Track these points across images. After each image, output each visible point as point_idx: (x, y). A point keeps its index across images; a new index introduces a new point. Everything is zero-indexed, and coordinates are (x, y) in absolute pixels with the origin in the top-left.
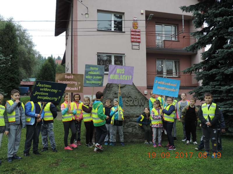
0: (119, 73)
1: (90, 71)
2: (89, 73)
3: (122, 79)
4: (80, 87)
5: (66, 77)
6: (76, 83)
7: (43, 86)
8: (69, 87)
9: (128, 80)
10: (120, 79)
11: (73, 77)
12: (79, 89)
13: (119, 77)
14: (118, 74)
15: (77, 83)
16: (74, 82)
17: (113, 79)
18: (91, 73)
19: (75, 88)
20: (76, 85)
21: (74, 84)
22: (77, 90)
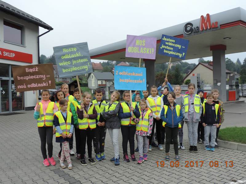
0: (139, 45)
1: (64, 55)
2: (63, 58)
3: (142, 52)
4: (50, 82)
5: (27, 70)
6: (44, 77)
7: (167, 40)
8: (35, 84)
9: (150, 53)
10: (140, 52)
11: (37, 69)
12: (49, 84)
13: (139, 50)
14: (137, 46)
15: (46, 77)
16: (40, 76)
17: (132, 52)
18: (66, 57)
19: (44, 83)
20: (43, 79)
21: (41, 79)
22: (47, 85)
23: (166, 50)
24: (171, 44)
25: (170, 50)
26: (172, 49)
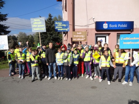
1: (34, 22)
7: (58, 23)
23: (59, 28)
24: (60, 25)
25: (61, 28)
26: (62, 27)
